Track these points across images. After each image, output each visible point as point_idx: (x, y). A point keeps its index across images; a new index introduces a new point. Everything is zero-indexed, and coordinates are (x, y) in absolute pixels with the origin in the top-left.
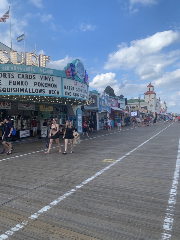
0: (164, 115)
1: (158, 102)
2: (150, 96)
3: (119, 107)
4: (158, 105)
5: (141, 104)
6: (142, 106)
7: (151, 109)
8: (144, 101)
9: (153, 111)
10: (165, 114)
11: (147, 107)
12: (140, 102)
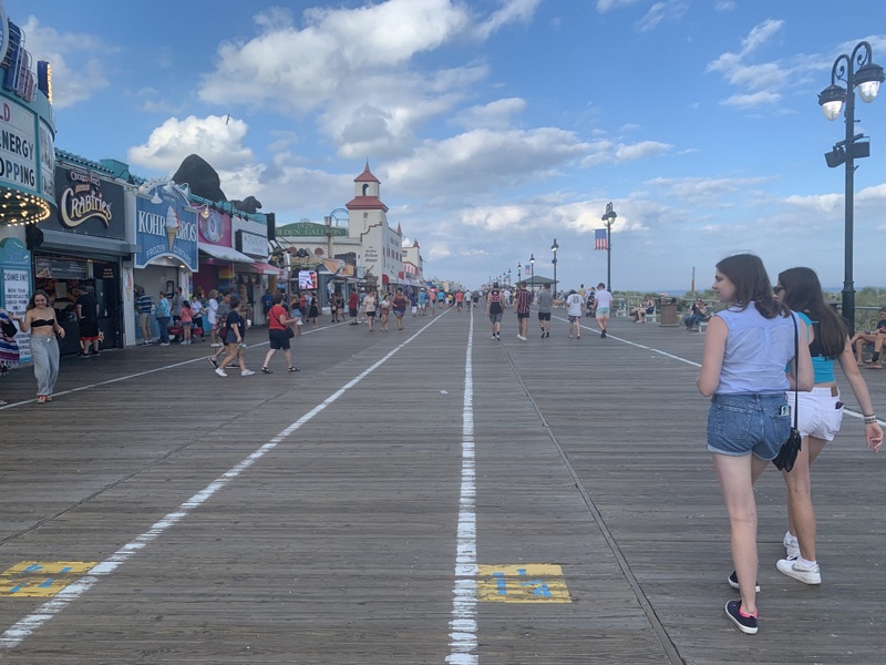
0: (414, 287)
1: (392, 241)
2: (366, 215)
3: (239, 248)
4: (393, 252)
5: (335, 244)
6: (337, 250)
7: (369, 265)
8: (344, 232)
9: (377, 272)
10: (416, 283)
11: (354, 254)
12: (329, 235)
